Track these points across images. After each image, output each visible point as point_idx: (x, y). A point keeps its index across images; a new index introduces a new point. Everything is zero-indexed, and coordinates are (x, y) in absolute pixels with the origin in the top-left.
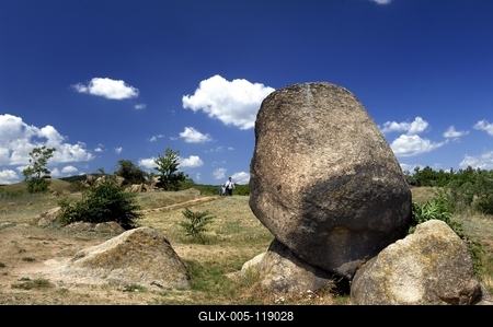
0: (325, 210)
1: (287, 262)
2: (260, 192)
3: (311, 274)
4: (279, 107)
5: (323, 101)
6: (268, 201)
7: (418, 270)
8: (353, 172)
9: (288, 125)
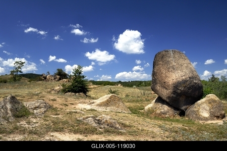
0: (180, 90)
1: (165, 106)
2: (156, 84)
3: (173, 110)
4: (162, 57)
5: (177, 56)
6: (159, 87)
8: (188, 79)
9: (166, 63)
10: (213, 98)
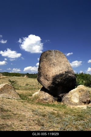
0: (58, 81)
1: (47, 93)
2: (41, 76)
3: (52, 96)
4: (46, 56)
5: (57, 55)
6: (43, 78)
7: (78, 96)
8: (64, 73)
9: (49, 60)
10: (82, 88)
